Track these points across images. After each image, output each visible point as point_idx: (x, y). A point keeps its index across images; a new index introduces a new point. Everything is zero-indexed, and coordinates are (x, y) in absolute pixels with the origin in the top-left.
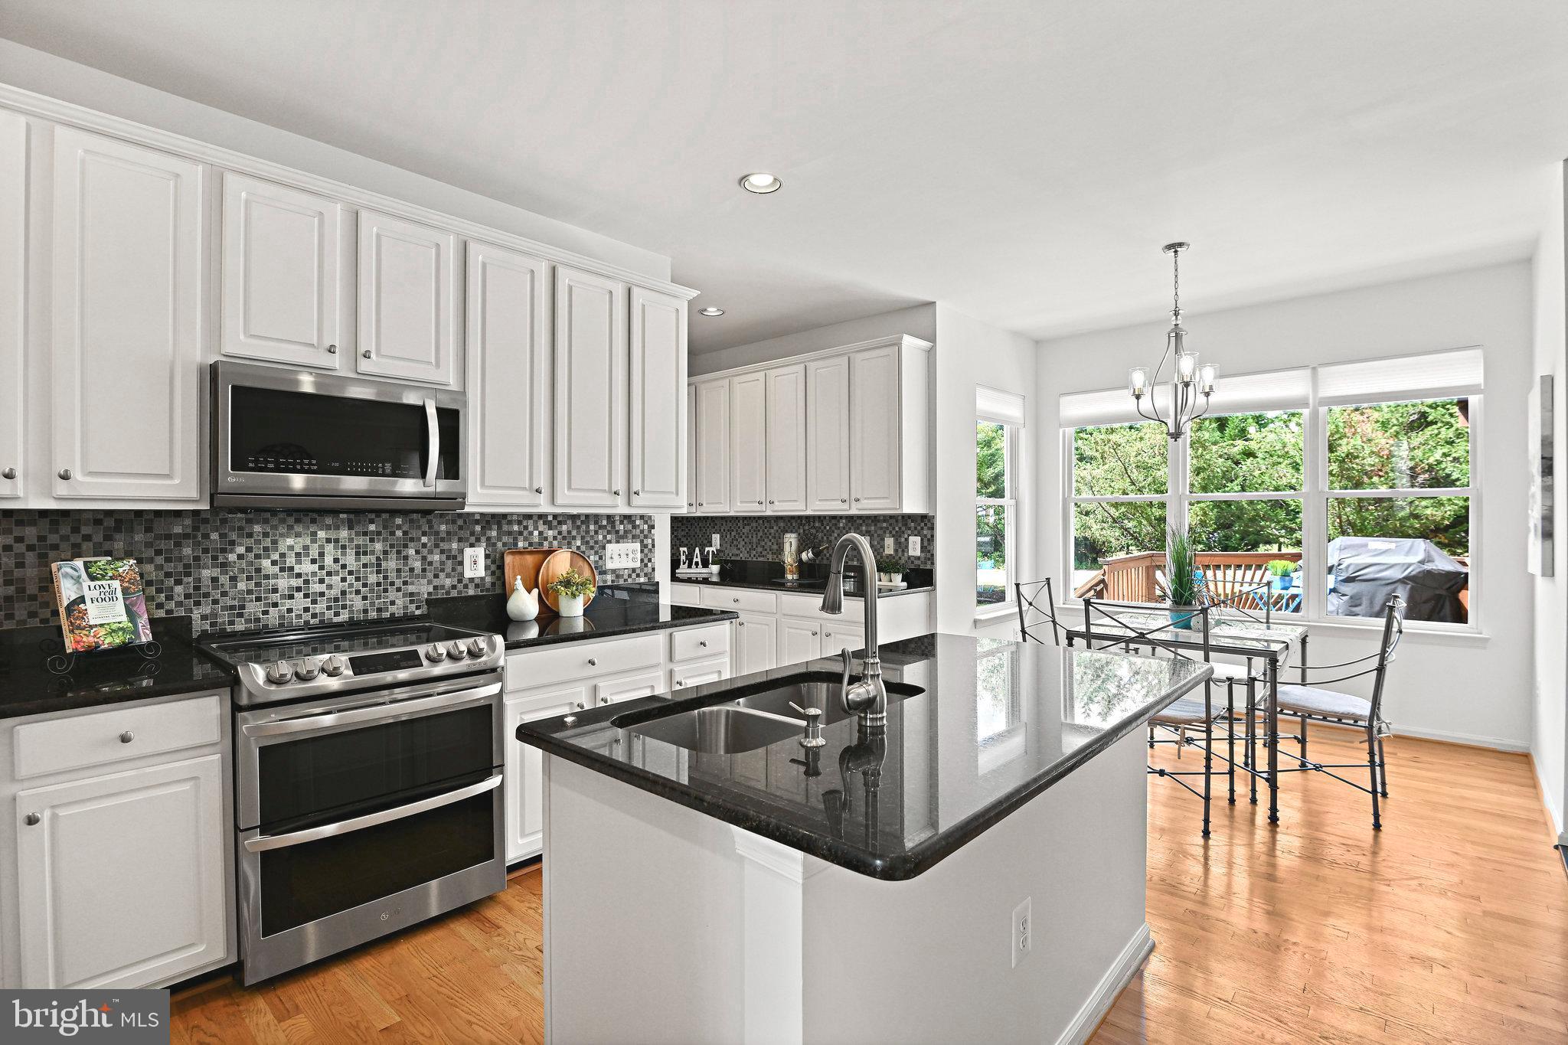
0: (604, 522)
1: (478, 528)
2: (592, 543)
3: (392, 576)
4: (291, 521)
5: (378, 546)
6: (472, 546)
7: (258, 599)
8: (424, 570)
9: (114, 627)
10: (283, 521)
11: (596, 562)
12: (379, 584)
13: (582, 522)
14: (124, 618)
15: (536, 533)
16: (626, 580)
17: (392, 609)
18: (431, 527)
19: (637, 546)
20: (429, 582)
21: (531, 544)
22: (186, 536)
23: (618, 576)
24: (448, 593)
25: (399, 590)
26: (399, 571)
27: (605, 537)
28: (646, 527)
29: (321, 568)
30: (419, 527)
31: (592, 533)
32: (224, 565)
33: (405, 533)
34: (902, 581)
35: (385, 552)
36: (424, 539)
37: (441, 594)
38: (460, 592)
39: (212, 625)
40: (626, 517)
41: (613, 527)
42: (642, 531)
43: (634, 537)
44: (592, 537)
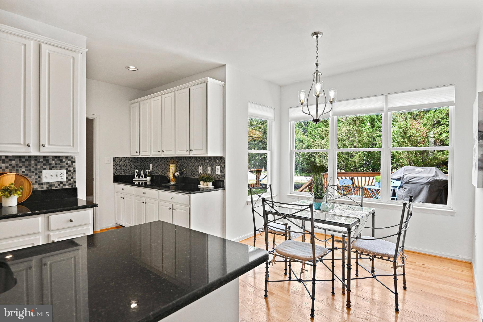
0: (42, 160)
2: (33, 170)
11: (36, 179)
13: (26, 160)
16: (56, 187)
19: (65, 171)
23: (51, 186)
27: (42, 167)
28: (70, 162)
31: (33, 165)
34: (212, 185)
40: (56, 157)
41: (48, 162)
42: (67, 164)
43: (61, 167)
44: (33, 167)
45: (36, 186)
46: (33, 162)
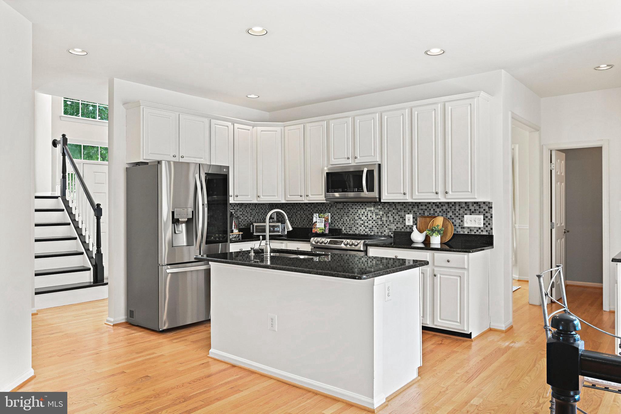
0: (464, 205)
1: (410, 208)
2: (457, 214)
3: (385, 222)
4: (361, 205)
5: (381, 213)
6: (408, 214)
7: (354, 226)
8: (393, 221)
9: (321, 229)
10: (359, 205)
11: (460, 223)
12: (381, 225)
13: (453, 205)
14: (323, 227)
15: (432, 210)
16: (475, 233)
17: (385, 233)
18: (396, 207)
19: (482, 217)
20: (395, 225)
21: (430, 214)
22: (342, 209)
23: (471, 230)
24: (401, 230)
25: (386, 227)
26: (386, 221)
27: (464, 212)
28: (487, 208)
29: (367, 218)
30: (392, 207)
31: (457, 210)
32: (348, 216)
33: (388, 209)
35: (383, 215)
36: (394, 211)
37: (398, 230)
38: (404, 230)
39: (346, 231)
40: (475, 203)
41: (468, 208)
42: (484, 210)
43: (480, 212)
44: (457, 212)
45: (459, 230)
46: (457, 208)
